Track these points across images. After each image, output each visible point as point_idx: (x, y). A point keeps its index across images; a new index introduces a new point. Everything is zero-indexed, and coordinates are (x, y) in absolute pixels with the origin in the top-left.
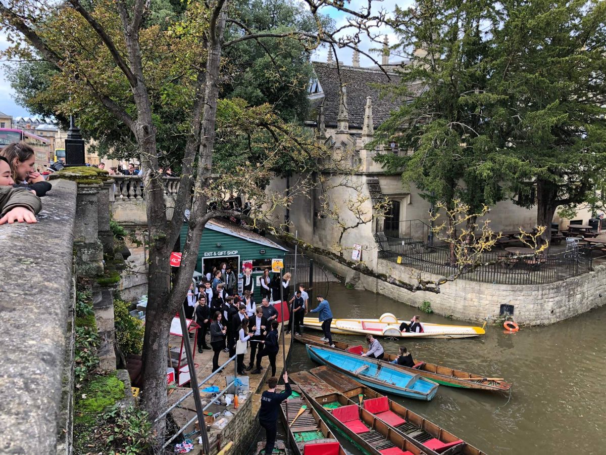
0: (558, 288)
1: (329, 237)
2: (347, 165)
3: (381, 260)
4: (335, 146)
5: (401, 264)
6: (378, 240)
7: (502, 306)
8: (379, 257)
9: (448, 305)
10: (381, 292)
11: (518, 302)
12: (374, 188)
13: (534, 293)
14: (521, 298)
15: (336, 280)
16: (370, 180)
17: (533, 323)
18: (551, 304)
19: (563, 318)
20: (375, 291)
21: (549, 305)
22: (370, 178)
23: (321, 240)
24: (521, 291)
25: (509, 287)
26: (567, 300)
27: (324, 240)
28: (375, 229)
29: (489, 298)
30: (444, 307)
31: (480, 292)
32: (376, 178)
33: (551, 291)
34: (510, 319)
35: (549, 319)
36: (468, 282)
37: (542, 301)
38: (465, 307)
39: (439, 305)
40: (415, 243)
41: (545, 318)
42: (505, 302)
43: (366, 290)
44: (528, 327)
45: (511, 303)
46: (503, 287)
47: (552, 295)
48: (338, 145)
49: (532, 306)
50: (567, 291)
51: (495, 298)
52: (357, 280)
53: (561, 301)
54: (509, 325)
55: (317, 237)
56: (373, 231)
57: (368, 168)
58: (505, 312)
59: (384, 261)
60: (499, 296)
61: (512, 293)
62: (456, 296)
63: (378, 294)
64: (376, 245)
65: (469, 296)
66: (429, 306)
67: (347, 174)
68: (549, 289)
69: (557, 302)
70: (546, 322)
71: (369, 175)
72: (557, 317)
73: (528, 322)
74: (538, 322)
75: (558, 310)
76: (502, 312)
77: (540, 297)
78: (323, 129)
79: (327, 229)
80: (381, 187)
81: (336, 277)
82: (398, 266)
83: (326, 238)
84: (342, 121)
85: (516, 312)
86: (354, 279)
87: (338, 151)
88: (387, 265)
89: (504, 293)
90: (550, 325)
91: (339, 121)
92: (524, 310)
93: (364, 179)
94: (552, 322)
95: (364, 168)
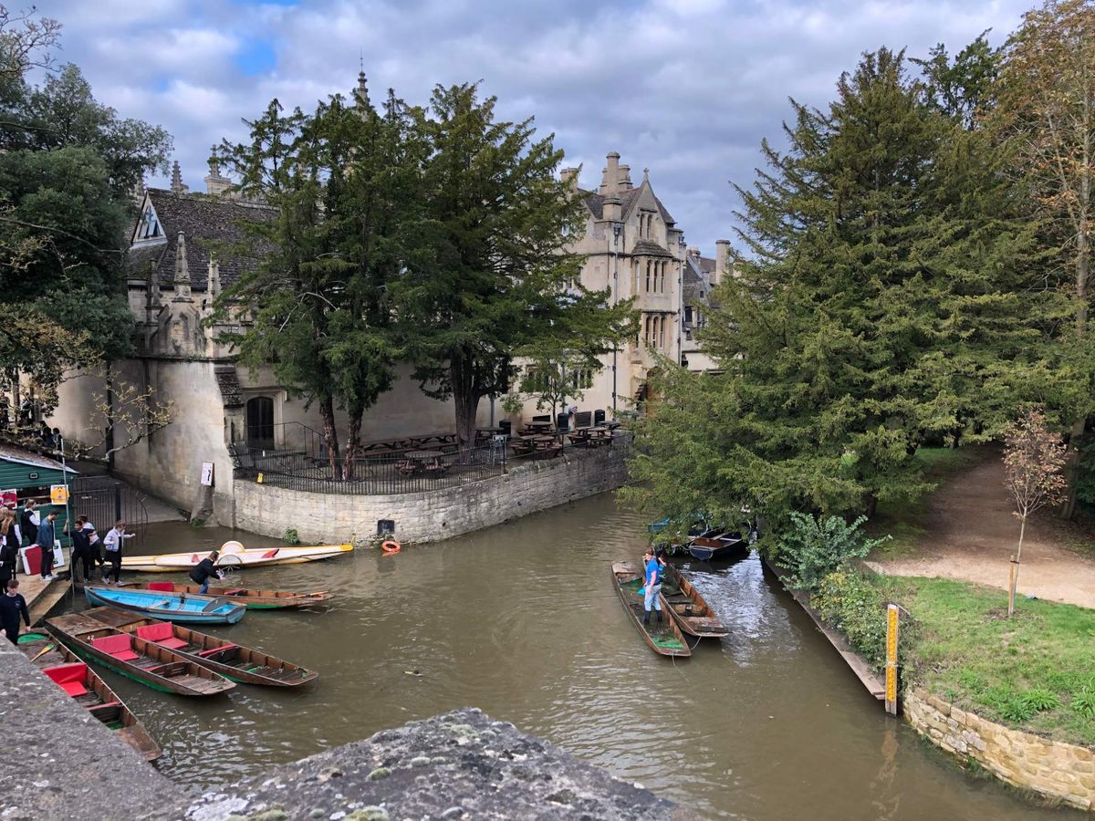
0: (450, 494)
1: (170, 456)
2: (189, 348)
3: (238, 481)
4: (173, 319)
5: (263, 483)
6: (235, 451)
7: (380, 522)
8: (236, 477)
9: (317, 529)
10: (239, 526)
11: (399, 516)
12: (227, 380)
13: (418, 503)
14: (403, 510)
15: (181, 518)
16: (221, 369)
17: (420, 541)
18: (442, 515)
19: (460, 531)
20: (231, 526)
21: (440, 517)
22: (220, 366)
23: (160, 461)
24: (402, 501)
25: (386, 498)
26: (466, 509)
27: (164, 461)
28: (230, 438)
29: (364, 514)
30: (312, 533)
31: (353, 508)
32: (230, 366)
33: (441, 499)
34: (390, 538)
35: (440, 533)
36: (338, 496)
37: (430, 512)
38: (336, 529)
39: (306, 532)
40: (294, 455)
41: (436, 534)
42: (383, 517)
43: (221, 526)
44: (415, 545)
45: (391, 518)
46: (380, 498)
47: (442, 504)
48: (176, 318)
49: (417, 519)
50: (465, 499)
51: (371, 514)
52: (207, 514)
53: (457, 510)
54: (388, 545)
55: (154, 457)
56: (226, 440)
57: (216, 352)
58: (384, 531)
59: (242, 482)
60: (375, 510)
61: (391, 505)
62: (326, 516)
63: (236, 529)
64: (231, 460)
65: (341, 514)
66: (295, 535)
67: (190, 360)
68: (438, 497)
69: (451, 512)
70: (436, 538)
71: (218, 361)
72: (451, 531)
73: (413, 540)
74: (426, 539)
75: (452, 522)
76: (380, 530)
77: (426, 507)
78: (156, 295)
79: (168, 444)
80: (239, 378)
81: (181, 514)
82: (257, 486)
83: (166, 457)
84: (180, 283)
85: (397, 529)
86: (203, 512)
87: (176, 327)
88: (245, 487)
89: (382, 506)
90: (441, 542)
91: (177, 283)
92: (407, 525)
93: (212, 366)
94: (445, 537)
95: (210, 352)
